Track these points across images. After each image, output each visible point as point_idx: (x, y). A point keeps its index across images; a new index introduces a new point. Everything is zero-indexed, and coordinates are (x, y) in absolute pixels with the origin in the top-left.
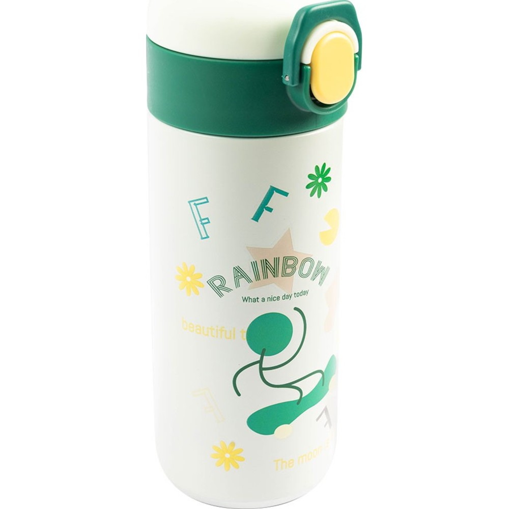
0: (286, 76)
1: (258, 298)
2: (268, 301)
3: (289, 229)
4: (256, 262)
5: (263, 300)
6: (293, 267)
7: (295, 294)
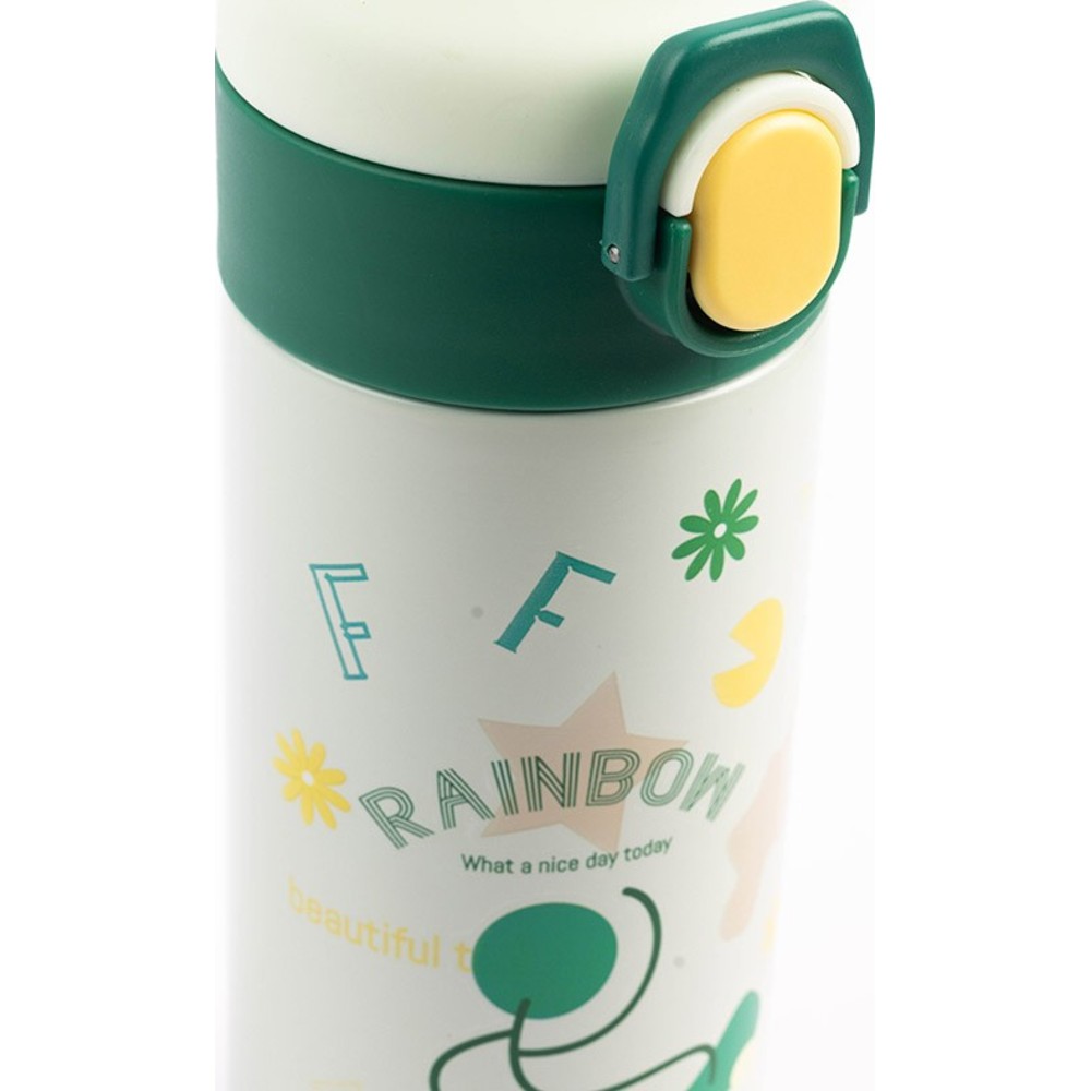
0: (612, 246)
1: (509, 863)
2: (541, 870)
3: (614, 674)
4: (507, 762)
5: (527, 868)
6: (626, 780)
7: (627, 851)
